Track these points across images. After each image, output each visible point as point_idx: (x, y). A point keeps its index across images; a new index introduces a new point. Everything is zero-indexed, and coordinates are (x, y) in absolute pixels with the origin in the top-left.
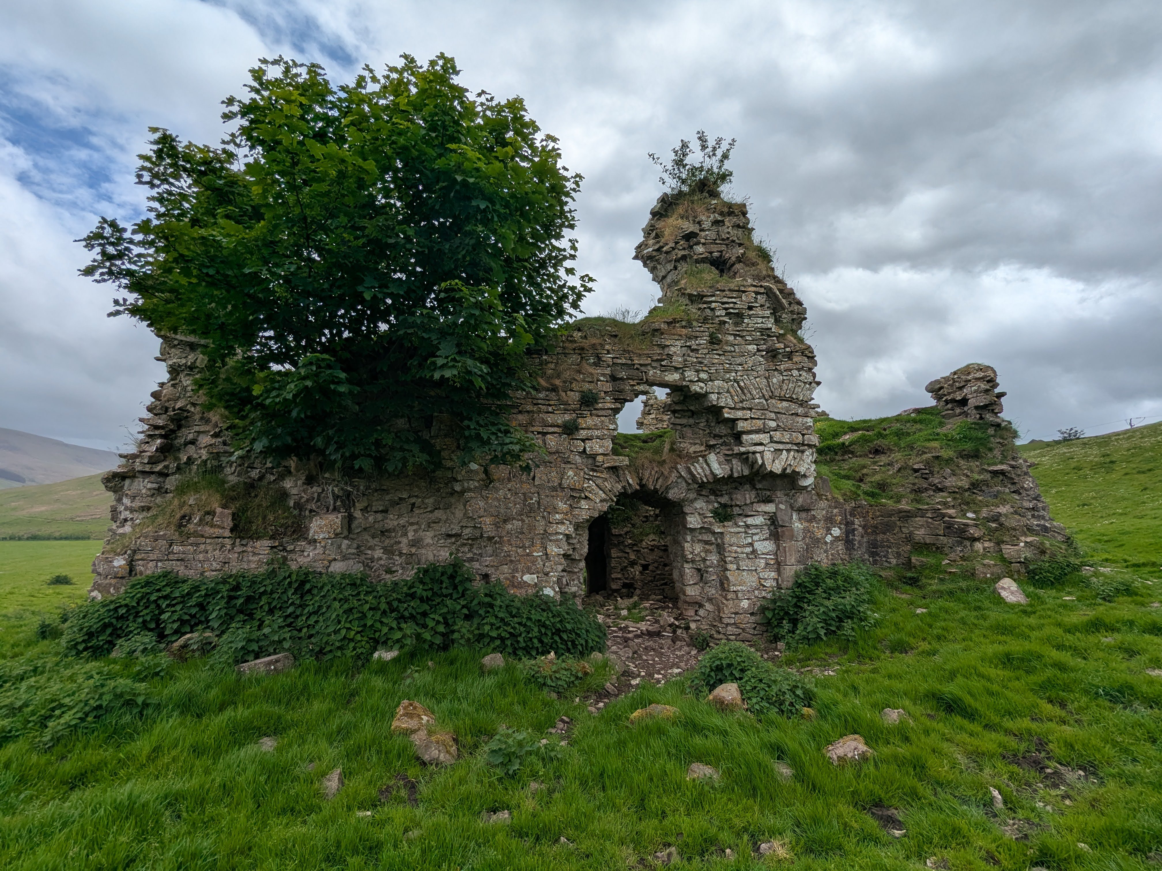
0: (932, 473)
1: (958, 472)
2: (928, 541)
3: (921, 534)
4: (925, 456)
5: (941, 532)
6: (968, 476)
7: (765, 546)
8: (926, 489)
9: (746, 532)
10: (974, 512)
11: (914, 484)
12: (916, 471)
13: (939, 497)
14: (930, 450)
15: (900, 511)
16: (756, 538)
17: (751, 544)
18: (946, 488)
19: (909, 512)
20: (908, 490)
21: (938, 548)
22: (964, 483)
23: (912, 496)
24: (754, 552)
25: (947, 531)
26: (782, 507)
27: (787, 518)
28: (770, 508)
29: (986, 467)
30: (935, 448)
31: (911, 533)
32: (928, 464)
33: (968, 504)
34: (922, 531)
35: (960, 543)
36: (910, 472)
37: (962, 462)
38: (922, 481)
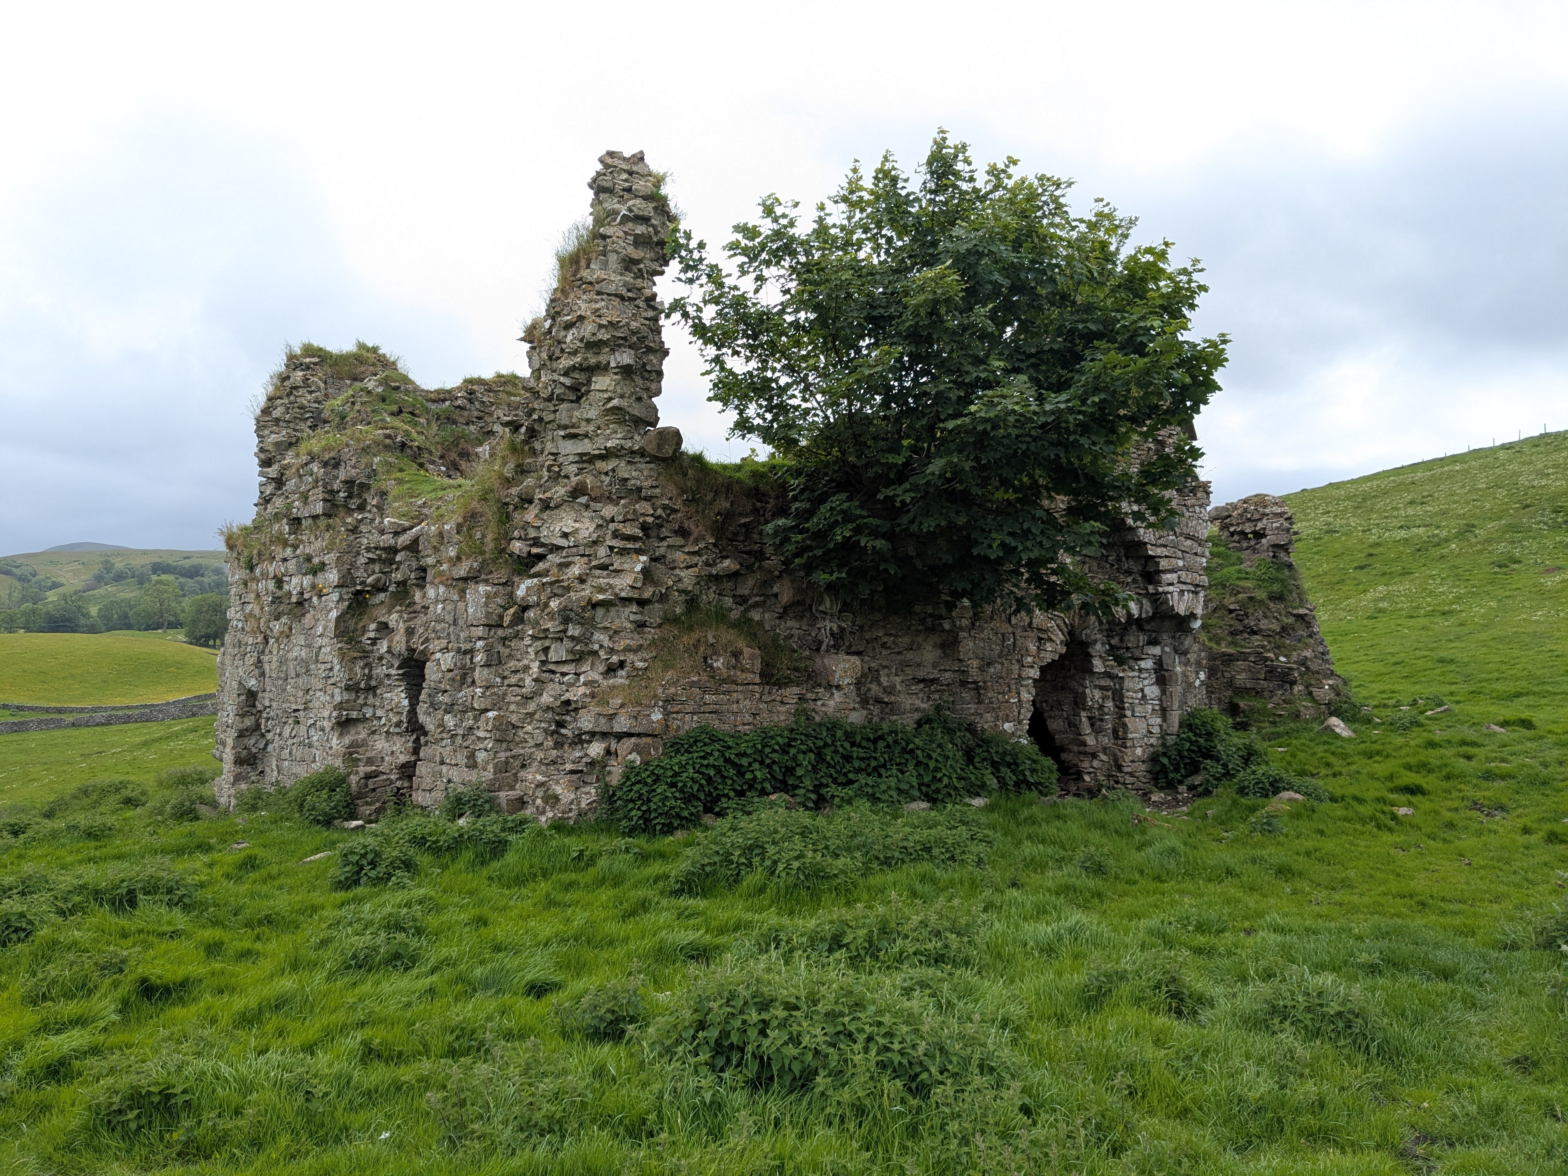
0: (1246, 615)
1: (1268, 614)
2: (1248, 686)
3: (1242, 678)
4: (1240, 596)
5: (1263, 677)
6: (1277, 619)
7: (1153, 691)
8: (1242, 632)
9: (1139, 677)
10: (1285, 656)
11: (1231, 626)
12: (1231, 611)
13: (1257, 640)
14: (1245, 590)
15: (1224, 654)
16: (1146, 682)
17: (1142, 690)
18: (1261, 630)
19: (1231, 655)
20: (1226, 632)
21: (1257, 693)
22: (1276, 627)
23: (1230, 639)
24: (1144, 697)
25: (1269, 675)
26: (1167, 649)
27: (1170, 662)
28: (1156, 650)
29: (1290, 610)
30: (1249, 588)
31: (1233, 678)
32: (1243, 605)
33: (1278, 648)
34: (1243, 676)
35: (1281, 687)
36: (1226, 613)
37: (1272, 605)
38: (1237, 623)
